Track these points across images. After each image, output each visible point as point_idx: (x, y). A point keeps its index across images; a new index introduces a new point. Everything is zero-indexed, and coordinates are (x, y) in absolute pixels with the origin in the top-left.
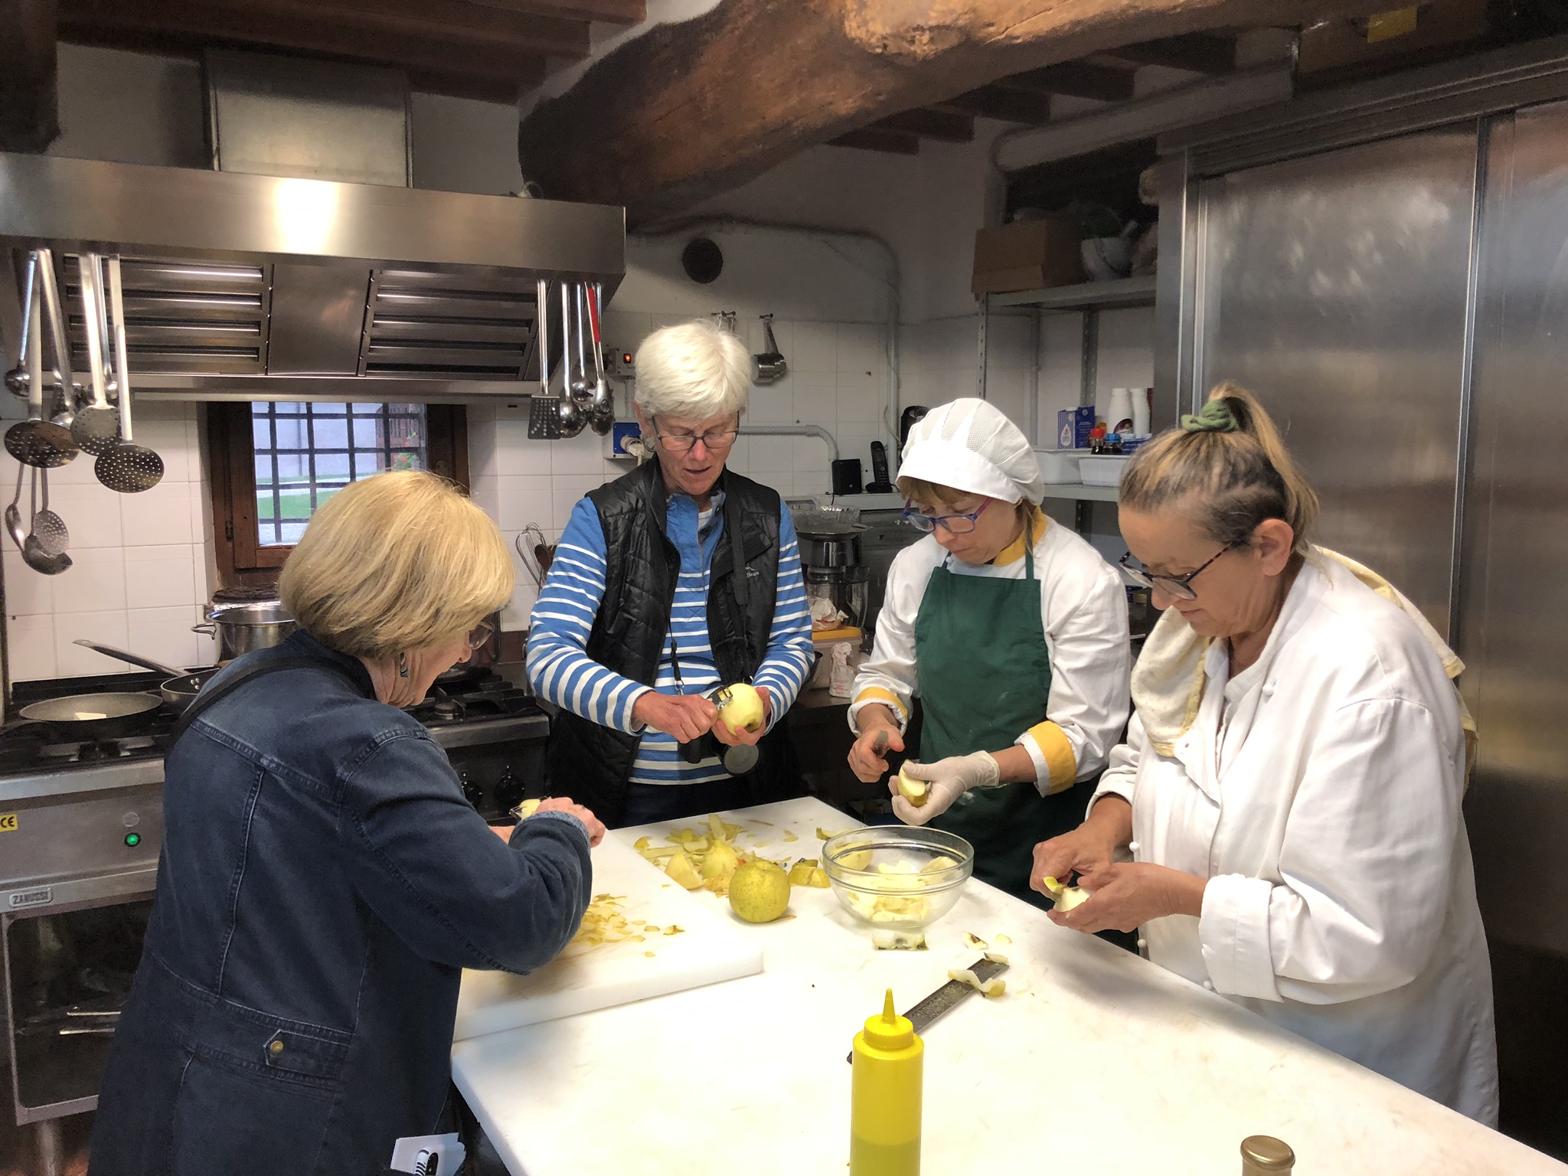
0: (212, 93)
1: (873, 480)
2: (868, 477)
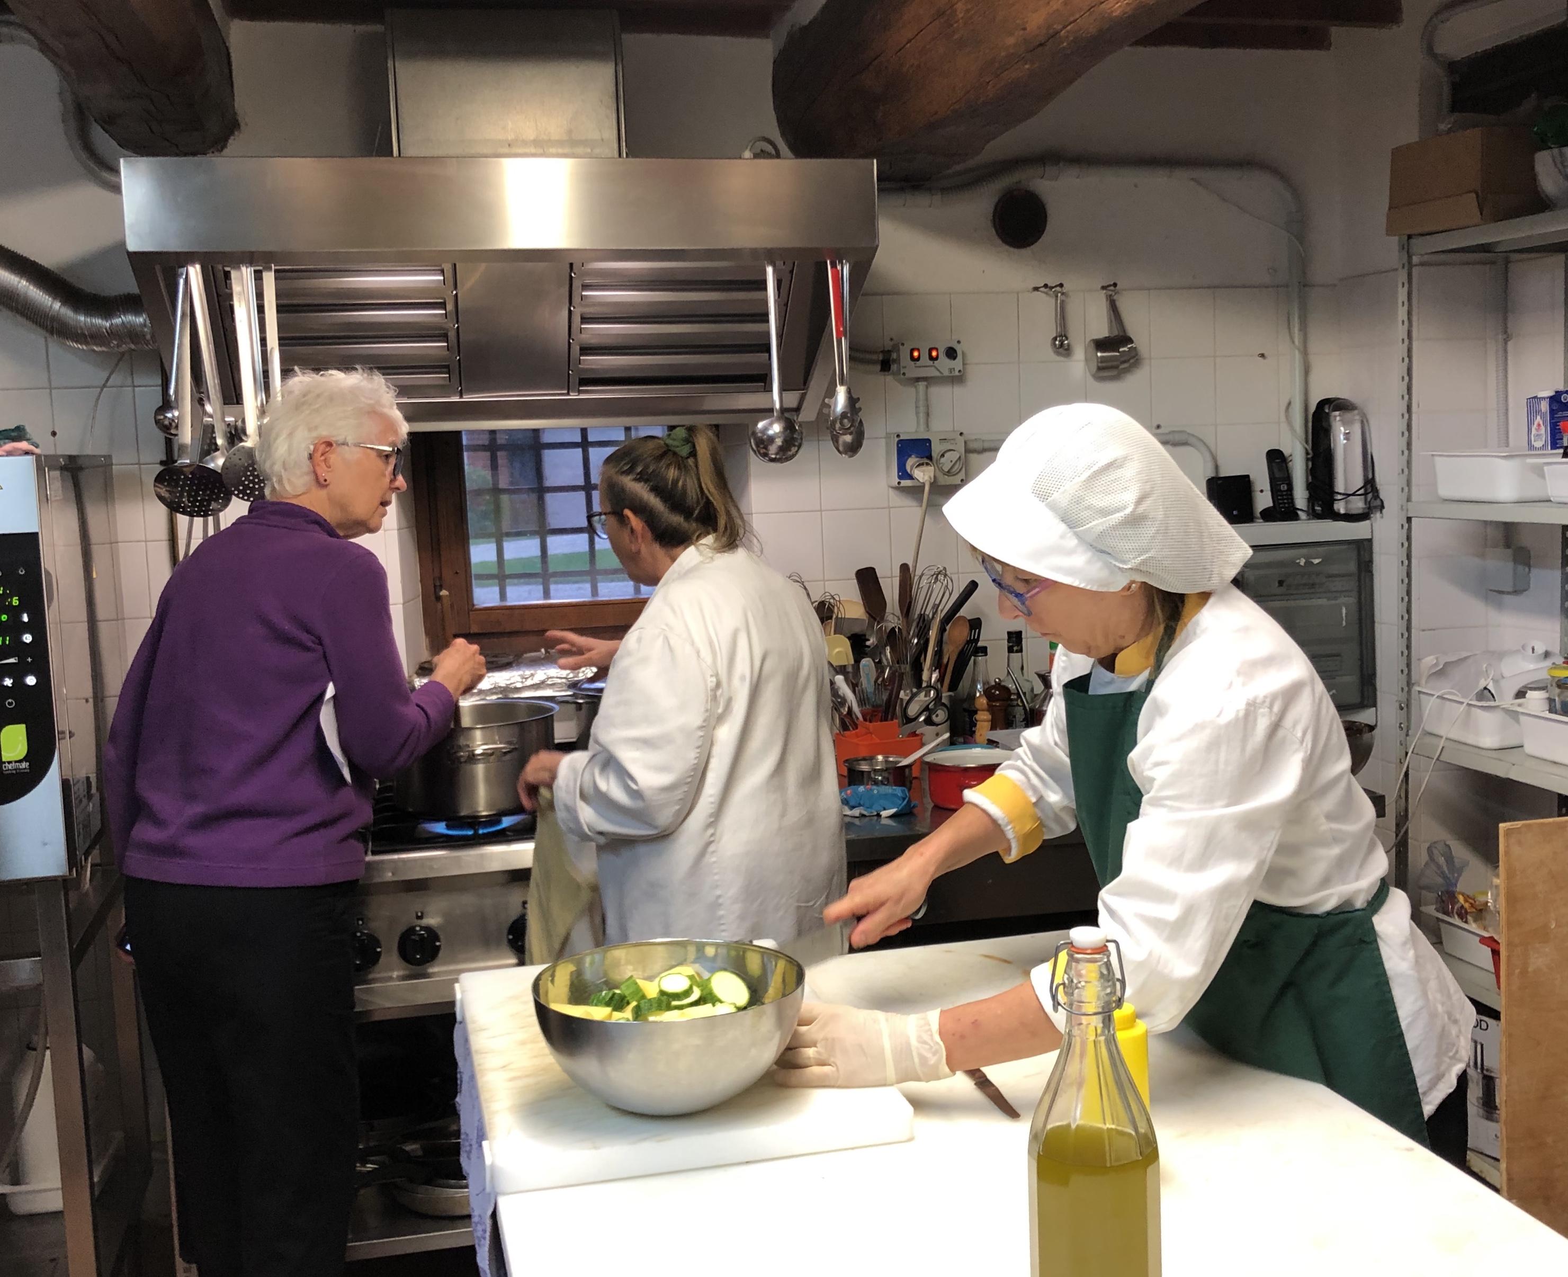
0: (390, 64)
1: (1270, 503)
2: (1263, 500)
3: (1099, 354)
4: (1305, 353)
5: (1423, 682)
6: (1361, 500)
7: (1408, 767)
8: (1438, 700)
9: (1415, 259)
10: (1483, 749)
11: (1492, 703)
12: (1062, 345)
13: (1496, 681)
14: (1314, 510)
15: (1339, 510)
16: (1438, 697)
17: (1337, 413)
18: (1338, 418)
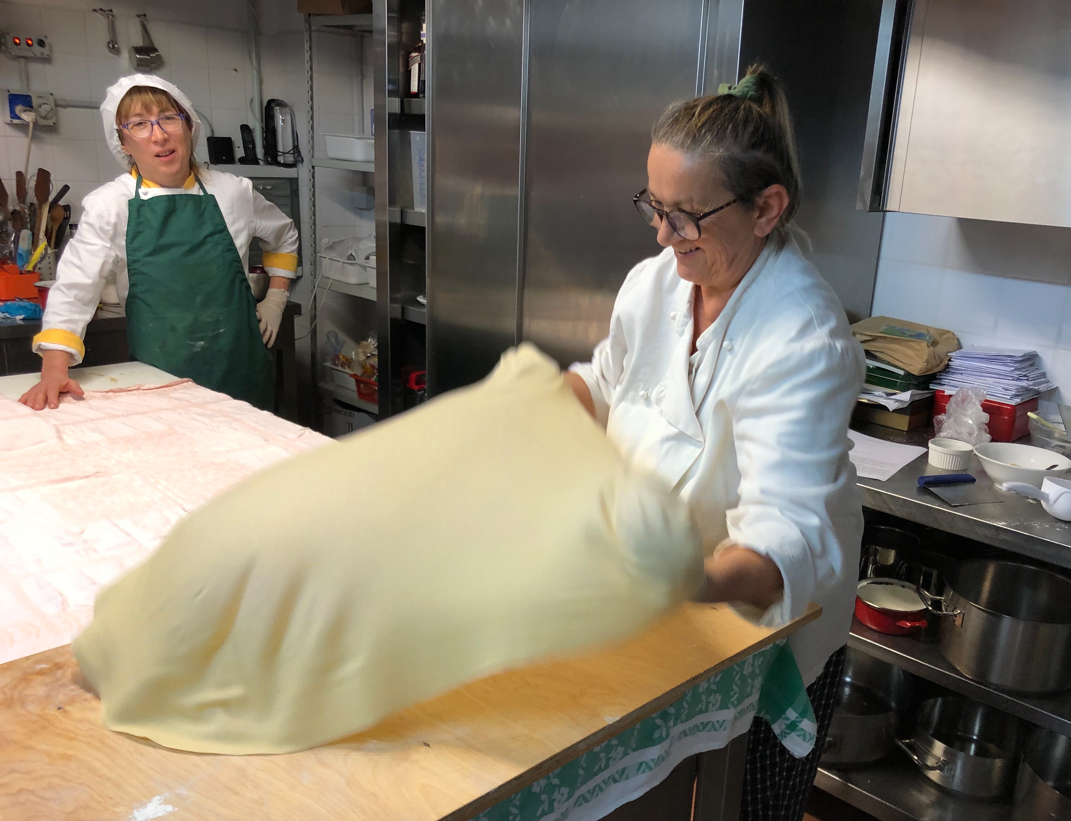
1: (243, 155)
2: (240, 152)
3: (138, 56)
4: (259, 72)
5: (322, 251)
6: (292, 156)
7: (316, 294)
8: (330, 261)
9: (314, 28)
10: (350, 284)
11: (354, 262)
12: (114, 47)
13: (356, 251)
14: (267, 160)
15: (280, 161)
16: (329, 259)
17: (278, 108)
18: (278, 111)
